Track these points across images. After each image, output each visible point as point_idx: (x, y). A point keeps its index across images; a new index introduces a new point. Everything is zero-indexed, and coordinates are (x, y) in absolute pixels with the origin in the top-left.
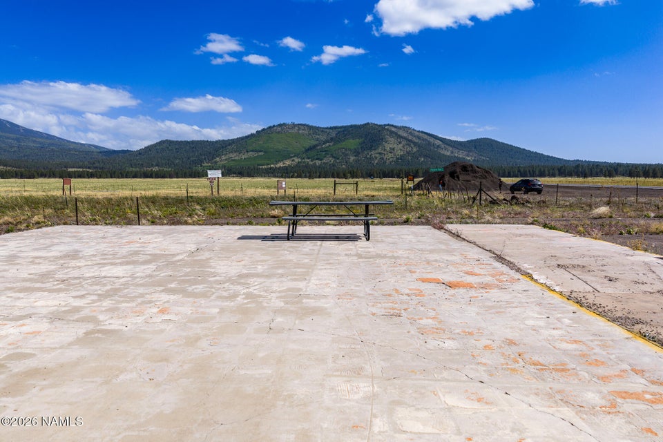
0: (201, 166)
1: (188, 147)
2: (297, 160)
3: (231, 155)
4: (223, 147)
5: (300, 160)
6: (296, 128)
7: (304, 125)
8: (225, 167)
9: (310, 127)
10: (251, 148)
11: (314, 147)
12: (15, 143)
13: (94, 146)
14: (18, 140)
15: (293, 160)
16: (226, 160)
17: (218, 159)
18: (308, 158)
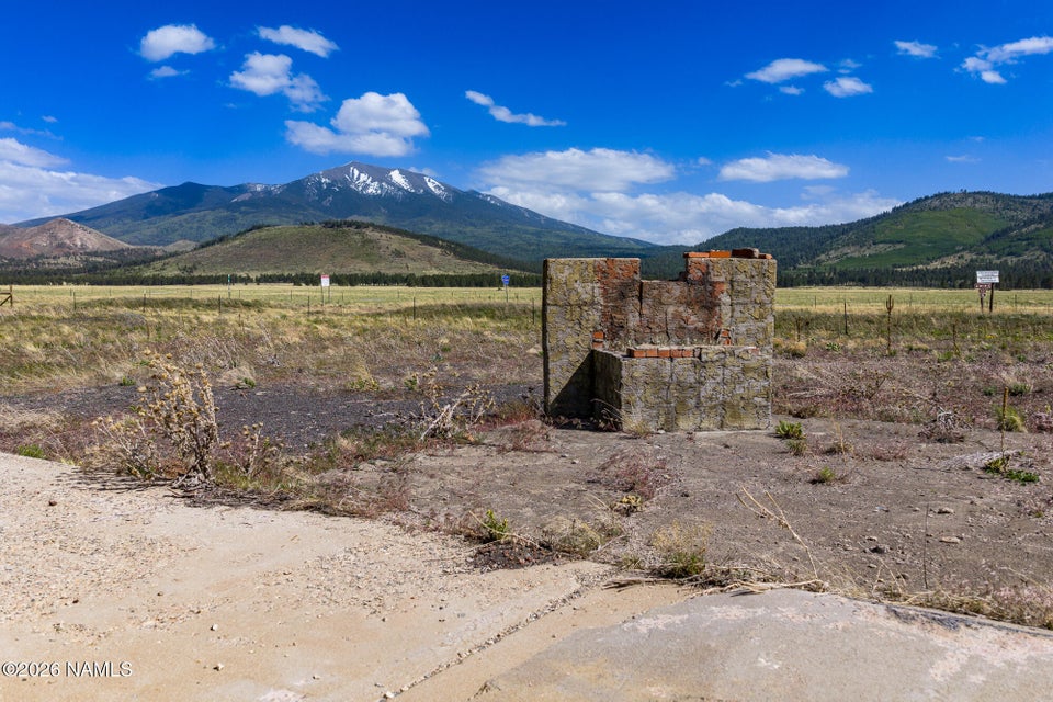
0: (795, 268)
1: (774, 239)
2: (968, 256)
3: (846, 250)
4: (832, 237)
5: (974, 257)
6: (970, 200)
7: (986, 193)
8: (835, 269)
9: (997, 197)
10: (881, 237)
11: (1005, 232)
12: (534, 239)
13: (633, 240)
14: (538, 234)
15: (962, 257)
16: (837, 257)
17: (823, 257)
18: (991, 253)
